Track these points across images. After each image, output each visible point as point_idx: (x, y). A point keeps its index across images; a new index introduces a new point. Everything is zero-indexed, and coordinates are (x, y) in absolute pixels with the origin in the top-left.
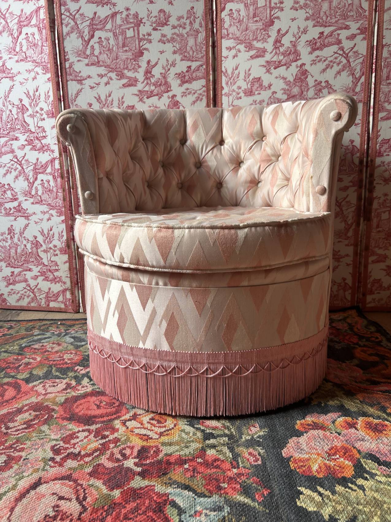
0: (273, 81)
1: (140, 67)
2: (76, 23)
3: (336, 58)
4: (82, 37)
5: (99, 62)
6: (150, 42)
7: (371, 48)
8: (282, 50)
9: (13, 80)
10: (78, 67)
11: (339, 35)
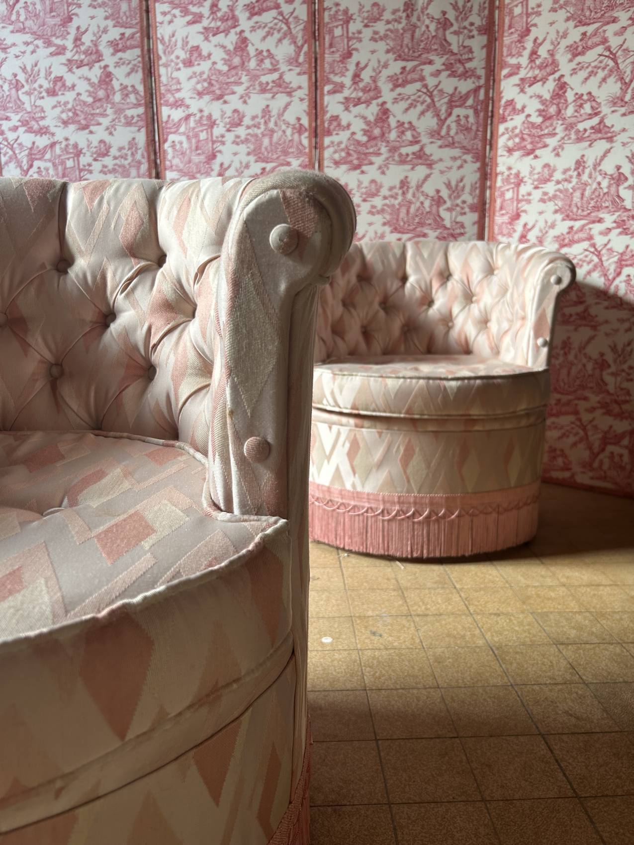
2: (14, 152)
4: (21, 167)
6: (91, 172)
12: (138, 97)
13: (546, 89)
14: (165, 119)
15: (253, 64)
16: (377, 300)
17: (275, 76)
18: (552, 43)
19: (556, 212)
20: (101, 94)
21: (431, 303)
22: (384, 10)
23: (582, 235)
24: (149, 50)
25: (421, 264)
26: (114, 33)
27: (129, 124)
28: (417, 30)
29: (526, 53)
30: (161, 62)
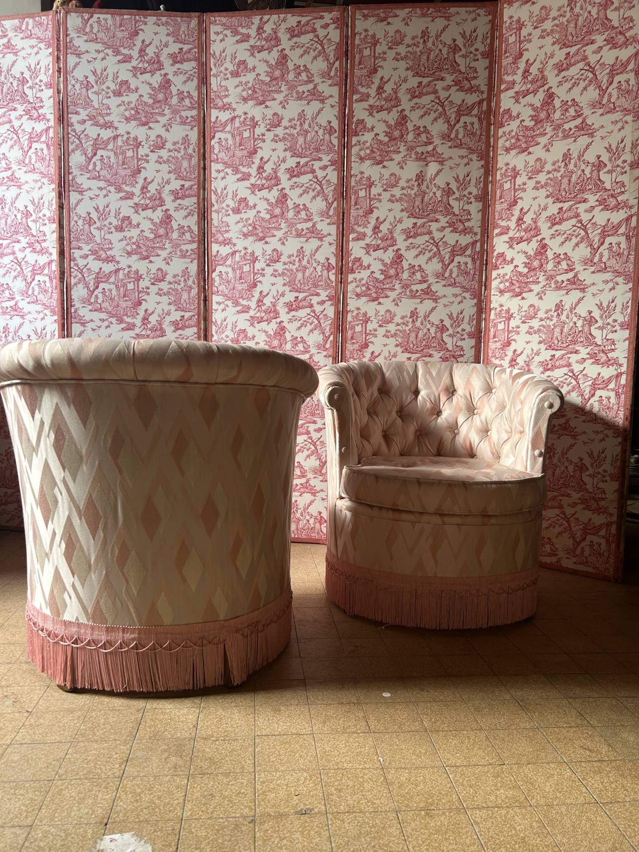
0: (257, 333)
1: (138, 314)
2: (83, 276)
3: (309, 319)
4: (88, 287)
5: (101, 309)
6: (149, 294)
7: (337, 313)
8: (263, 308)
9: (24, 319)
10: (81, 312)
11: (311, 300)
12: (193, 235)
13: (531, 247)
14: (214, 253)
15: (291, 214)
16: (395, 409)
17: (310, 224)
18: (535, 213)
19: (540, 342)
20: (162, 231)
21: (439, 413)
22: (400, 179)
23: (562, 362)
24: (204, 199)
25: (430, 381)
26: (176, 185)
27: (183, 256)
28: (426, 196)
29: (514, 219)
30: (213, 209)
